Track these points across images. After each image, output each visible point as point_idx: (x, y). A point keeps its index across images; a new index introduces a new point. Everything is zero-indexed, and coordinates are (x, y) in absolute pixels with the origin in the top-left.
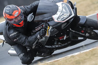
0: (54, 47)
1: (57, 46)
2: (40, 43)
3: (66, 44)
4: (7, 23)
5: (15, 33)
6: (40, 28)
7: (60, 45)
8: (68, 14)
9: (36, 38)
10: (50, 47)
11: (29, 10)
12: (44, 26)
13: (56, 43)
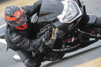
0: (62, 50)
1: (66, 49)
2: (47, 46)
3: (75, 46)
4: (8, 26)
5: (18, 37)
6: (45, 30)
7: (69, 48)
8: (75, 13)
9: (41, 42)
10: (58, 50)
11: (32, 10)
12: (49, 27)
13: (63, 47)
